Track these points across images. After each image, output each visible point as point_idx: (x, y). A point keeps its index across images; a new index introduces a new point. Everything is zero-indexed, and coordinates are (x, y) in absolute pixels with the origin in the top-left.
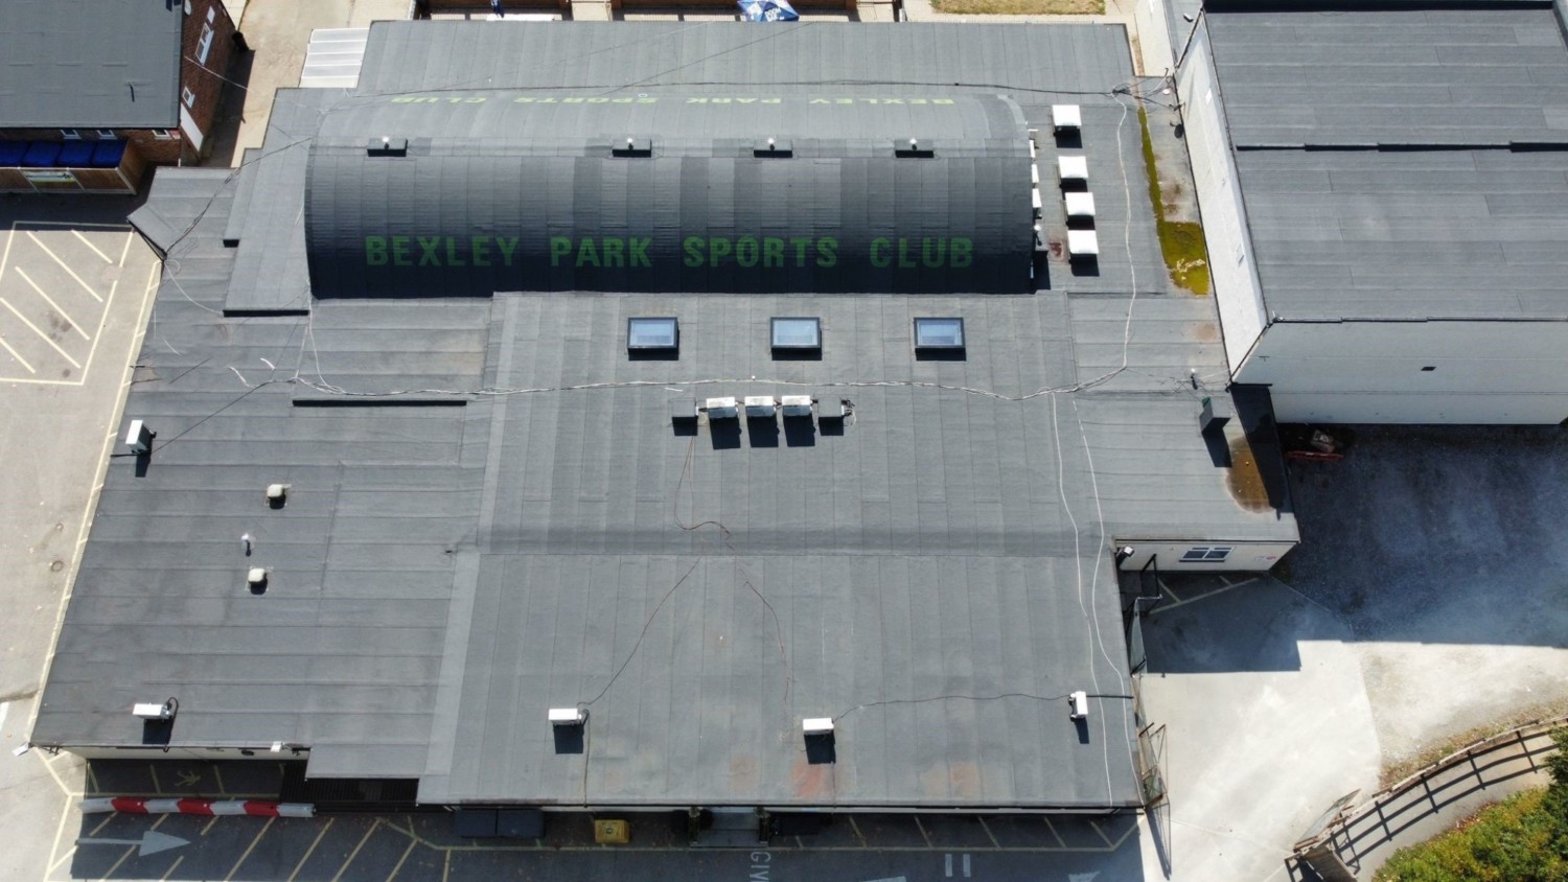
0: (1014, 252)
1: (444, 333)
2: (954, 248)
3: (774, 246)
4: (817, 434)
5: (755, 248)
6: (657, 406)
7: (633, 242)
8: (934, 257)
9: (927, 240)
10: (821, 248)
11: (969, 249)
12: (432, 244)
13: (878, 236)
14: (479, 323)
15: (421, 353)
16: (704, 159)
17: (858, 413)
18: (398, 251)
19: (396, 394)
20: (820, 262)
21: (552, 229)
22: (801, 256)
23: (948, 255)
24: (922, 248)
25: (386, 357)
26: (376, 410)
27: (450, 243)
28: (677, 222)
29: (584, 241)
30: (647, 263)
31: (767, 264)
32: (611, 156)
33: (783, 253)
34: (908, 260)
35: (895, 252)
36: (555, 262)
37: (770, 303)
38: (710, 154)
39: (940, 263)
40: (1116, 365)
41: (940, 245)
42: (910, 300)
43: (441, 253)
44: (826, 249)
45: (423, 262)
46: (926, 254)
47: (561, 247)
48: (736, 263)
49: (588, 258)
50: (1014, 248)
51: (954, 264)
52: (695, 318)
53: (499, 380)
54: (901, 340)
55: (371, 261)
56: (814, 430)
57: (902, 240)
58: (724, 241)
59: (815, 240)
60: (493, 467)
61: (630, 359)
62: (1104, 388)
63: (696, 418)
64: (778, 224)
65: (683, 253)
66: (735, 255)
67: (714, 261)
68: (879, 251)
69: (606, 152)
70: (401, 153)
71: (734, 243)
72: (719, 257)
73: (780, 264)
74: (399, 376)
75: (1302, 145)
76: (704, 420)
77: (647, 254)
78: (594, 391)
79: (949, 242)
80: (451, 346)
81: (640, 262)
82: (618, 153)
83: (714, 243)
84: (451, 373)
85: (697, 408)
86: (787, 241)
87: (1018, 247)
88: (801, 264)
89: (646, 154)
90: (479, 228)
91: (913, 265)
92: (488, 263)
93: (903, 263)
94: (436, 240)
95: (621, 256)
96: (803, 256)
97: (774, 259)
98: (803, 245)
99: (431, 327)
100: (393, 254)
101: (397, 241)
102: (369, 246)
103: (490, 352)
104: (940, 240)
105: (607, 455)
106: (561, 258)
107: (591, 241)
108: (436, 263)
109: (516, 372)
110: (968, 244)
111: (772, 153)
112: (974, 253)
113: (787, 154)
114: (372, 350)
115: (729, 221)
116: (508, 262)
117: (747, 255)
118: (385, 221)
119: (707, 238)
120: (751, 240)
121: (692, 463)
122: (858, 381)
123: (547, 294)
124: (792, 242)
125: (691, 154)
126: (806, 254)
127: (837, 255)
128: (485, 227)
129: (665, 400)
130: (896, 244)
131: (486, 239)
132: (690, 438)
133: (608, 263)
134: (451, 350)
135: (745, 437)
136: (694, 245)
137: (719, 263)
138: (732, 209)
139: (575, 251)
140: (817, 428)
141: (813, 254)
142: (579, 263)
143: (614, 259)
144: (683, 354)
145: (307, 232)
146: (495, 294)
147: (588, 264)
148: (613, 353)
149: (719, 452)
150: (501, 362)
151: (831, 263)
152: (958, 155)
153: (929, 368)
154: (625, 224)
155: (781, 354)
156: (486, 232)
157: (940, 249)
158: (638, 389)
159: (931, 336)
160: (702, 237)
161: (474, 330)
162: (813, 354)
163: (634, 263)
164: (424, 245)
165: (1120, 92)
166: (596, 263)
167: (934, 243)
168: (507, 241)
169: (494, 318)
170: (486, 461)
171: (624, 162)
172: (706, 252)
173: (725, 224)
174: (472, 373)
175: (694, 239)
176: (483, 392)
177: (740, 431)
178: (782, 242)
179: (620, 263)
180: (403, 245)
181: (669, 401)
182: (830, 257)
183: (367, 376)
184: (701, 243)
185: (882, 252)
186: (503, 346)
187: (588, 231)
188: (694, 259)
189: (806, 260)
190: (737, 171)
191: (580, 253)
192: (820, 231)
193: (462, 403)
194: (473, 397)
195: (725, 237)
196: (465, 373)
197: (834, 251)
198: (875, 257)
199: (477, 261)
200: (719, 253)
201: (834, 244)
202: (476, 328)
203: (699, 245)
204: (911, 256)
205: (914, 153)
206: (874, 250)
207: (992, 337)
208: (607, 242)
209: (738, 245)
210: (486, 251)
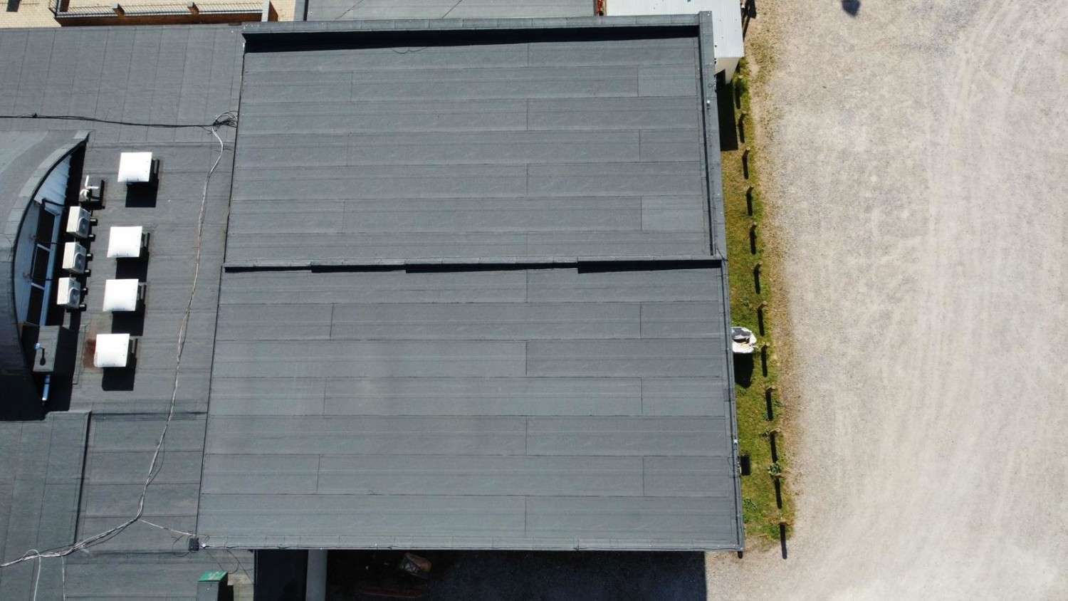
40: (128, 514)
62: (107, 546)
75: (308, 263)
165: (222, 124)
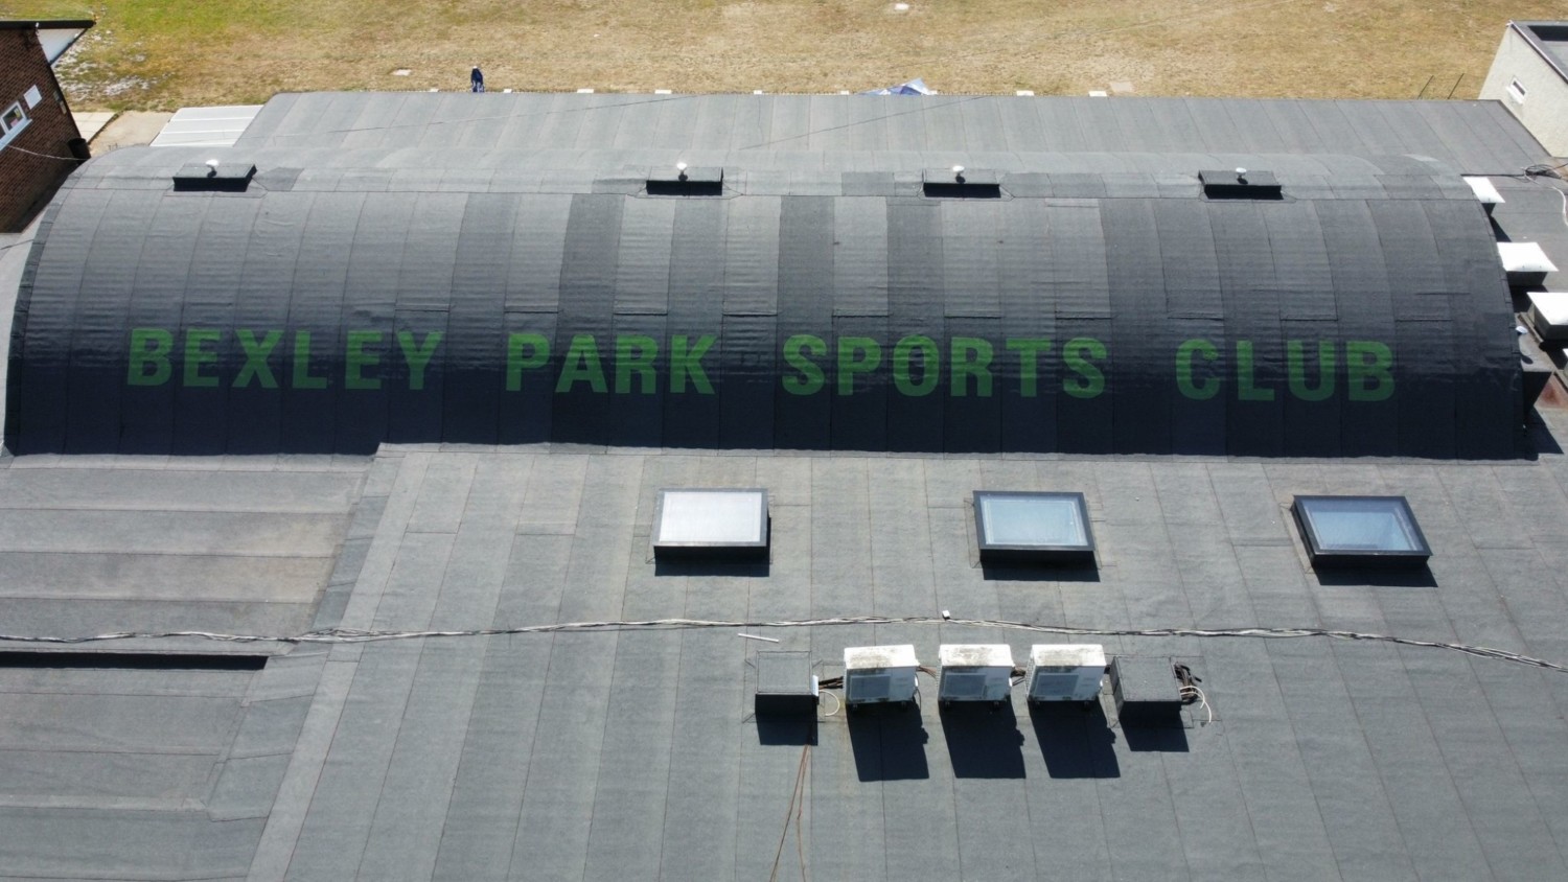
0: (1483, 371)
1: (254, 520)
2: (1354, 360)
3: (972, 354)
4: (1121, 745)
5: (932, 356)
6: (718, 673)
7: (679, 343)
8: (1313, 378)
9: (1295, 345)
10: (1072, 358)
11: (1387, 364)
12: (265, 345)
13: (1190, 336)
14: (338, 502)
15: (195, 557)
16: (825, 201)
17: (1211, 697)
18: (194, 356)
19: (111, 641)
20: (1071, 388)
21: (512, 317)
22: (1028, 375)
23: (1342, 376)
24: (1285, 360)
25: (113, 565)
26: (51, 676)
27: (302, 346)
28: (770, 305)
29: (576, 340)
30: (704, 386)
31: (958, 389)
32: (644, 193)
33: (990, 367)
34: (1257, 385)
35: (1230, 368)
36: (513, 383)
37: (966, 470)
38: (840, 191)
39: (1326, 391)
41: (1323, 355)
42: (1269, 467)
43: (282, 364)
44: (1082, 361)
45: (242, 380)
46: (1296, 371)
47: (528, 352)
48: (891, 387)
49: (581, 376)
50: (1482, 363)
51: (1357, 394)
52: (804, 495)
53: (351, 611)
54: (1273, 542)
55: (135, 377)
56: (1112, 737)
57: (1241, 344)
58: (869, 342)
59: (1059, 343)
60: (288, 814)
61: (658, 573)
63: (813, 701)
64: (978, 310)
65: (781, 366)
66: (891, 371)
67: (845, 384)
68: (1193, 366)
69: (634, 188)
70: (238, 185)
71: (888, 347)
72: (857, 375)
73: (985, 390)
74: (130, 602)
76: (832, 708)
77: (705, 368)
78: (570, 638)
79: (1341, 349)
80: (268, 544)
81: (689, 384)
82: (656, 188)
83: (845, 347)
84: (249, 596)
85: (816, 679)
86: (998, 343)
87: (1491, 360)
88: (1028, 391)
89: (713, 188)
90: (365, 314)
91: (1269, 394)
92: (374, 384)
93: (1247, 391)
94: (274, 337)
95: (653, 372)
96: (1034, 376)
97: (972, 380)
98: (1033, 353)
99: (232, 508)
100: (182, 363)
101: (195, 338)
102: (137, 346)
103: (348, 555)
104: (1322, 347)
105: (588, 790)
106: (528, 375)
107: (591, 339)
108: (269, 381)
109: (395, 594)
110: (1384, 353)
111: (960, 189)
112: (1397, 371)
113: (990, 191)
114: (92, 549)
115: (879, 305)
116: (416, 382)
117: (916, 371)
118: (178, 299)
119: (832, 339)
120: (922, 341)
121: (805, 817)
122: (1195, 627)
123: (491, 448)
124: (1010, 345)
125: (800, 191)
126: (1039, 371)
127: (1105, 373)
128: (377, 311)
129: (736, 662)
130: (1229, 351)
131: (375, 334)
132: (798, 751)
133: (623, 385)
134: (260, 551)
135: (937, 749)
136: (805, 351)
137: (855, 386)
138: (883, 280)
139: (557, 361)
140: (1119, 732)
141: (1054, 371)
142: (564, 386)
143: (636, 378)
144: (777, 564)
145: (16, 318)
146: (382, 446)
147: (581, 387)
148: (622, 559)
149: (874, 787)
150: (364, 574)
151: (1092, 391)
152: (1330, 196)
153: (1351, 603)
154: (664, 308)
155: (1002, 563)
156: (377, 320)
157: (1323, 363)
158: (674, 636)
159: (1338, 533)
160: (822, 335)
161: (324, 514)
162: (1076, 565)
163: (677, 387)
164: (249, 346)
165: (1538, 174)
166: (599, 386)
167: (1310, 352)
168: (419, 339)
169: (368, 490)
170: (275, 799)
171: (669, 204)
172: (829, 366)
173: (869, 310)
174: (297, 598)
175: (805, 339)
176: (310, 637)
177: (924, 737)
178: (989, 345)
179: (649, 387)
180: (206, 346)
181: (748, 663)
182: (1090, 377)
183: (57, 600)
184: (820, 347)
185: (1201, 370)
186: (375, 543)
187: (588, 321)
188: (803, 379)
189: (1040, 383)
190: (891, 217)
191: (567, 363)
192: (1067, 325)
193: (256, 663)
194: (284, 649)
195: (870, 334)
196: (280, 598)
197: (1099, 365)
198: (1188, 378)
199: (353, 380)
200: (857, 366)
201: (1100, 352)
202: (329, 510)
203: (815, 351)
204: (1262, 376)
205: (1242, 190)
206: (1183, 363)
207: (1478, 539)
208: (624, 343)
209: (897, 351)
210: (373, 359)
